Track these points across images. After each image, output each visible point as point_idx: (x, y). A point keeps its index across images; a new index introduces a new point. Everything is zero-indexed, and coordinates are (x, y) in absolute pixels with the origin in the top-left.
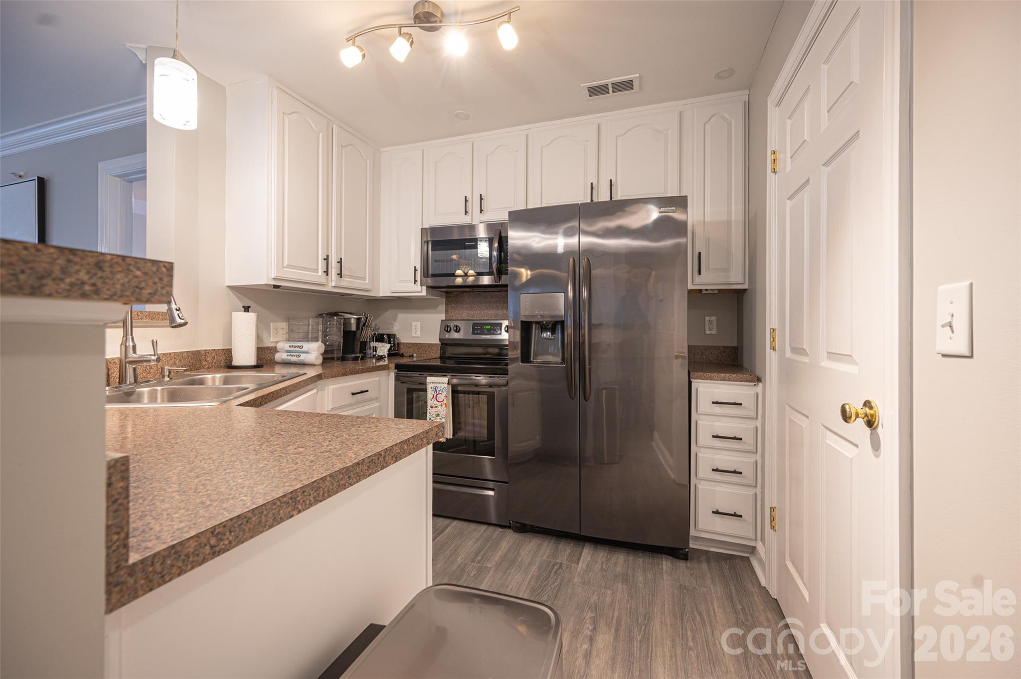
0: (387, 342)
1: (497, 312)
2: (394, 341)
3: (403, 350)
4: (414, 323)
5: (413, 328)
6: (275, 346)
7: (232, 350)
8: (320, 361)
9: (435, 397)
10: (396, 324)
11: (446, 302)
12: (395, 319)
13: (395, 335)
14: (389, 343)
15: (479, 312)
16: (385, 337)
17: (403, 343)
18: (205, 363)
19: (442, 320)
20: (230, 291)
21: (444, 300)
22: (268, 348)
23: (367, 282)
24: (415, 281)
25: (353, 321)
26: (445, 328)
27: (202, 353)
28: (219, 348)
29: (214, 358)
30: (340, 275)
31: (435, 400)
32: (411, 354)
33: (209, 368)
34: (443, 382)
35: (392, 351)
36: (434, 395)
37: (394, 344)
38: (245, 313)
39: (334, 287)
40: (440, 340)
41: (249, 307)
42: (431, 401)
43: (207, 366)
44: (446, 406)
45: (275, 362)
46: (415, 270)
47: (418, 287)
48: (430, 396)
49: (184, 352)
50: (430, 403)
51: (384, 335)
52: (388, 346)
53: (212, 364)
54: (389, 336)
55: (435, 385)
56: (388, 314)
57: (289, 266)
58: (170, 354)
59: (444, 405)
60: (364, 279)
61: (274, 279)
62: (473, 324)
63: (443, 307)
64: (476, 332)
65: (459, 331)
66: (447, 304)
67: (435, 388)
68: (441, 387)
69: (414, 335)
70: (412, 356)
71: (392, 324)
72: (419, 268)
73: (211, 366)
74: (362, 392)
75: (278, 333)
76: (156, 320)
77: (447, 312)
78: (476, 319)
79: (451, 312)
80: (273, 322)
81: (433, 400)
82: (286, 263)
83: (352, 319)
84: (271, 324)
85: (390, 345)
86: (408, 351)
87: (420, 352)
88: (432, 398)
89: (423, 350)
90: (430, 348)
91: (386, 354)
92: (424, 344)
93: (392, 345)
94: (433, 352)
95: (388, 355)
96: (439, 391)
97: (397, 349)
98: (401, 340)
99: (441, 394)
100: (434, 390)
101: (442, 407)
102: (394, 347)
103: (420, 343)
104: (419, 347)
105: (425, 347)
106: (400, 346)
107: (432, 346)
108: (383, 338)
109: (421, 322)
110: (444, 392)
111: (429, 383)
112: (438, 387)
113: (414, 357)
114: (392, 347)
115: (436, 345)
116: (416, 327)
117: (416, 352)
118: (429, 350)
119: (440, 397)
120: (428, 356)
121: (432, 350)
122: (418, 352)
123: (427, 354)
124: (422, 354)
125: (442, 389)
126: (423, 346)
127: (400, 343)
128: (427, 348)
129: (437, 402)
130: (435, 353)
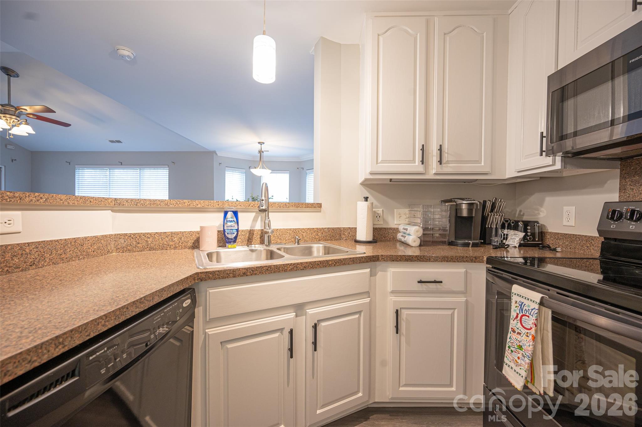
0: (522, 230)
2: (533, 228)
3: (549, 241)
4: (566, 208)
5: (565, 215)
6: (397, 227)
7: (357, 229)
8: (418, 243)
9: (519, 318)
10: (542, 209)
12: (541, 204)
13: (537, 222)
14: (524, 232)
16: (521, 224)
17: (550, 233)
18: (343, 236)
20: (362, 187)
22: (390, 229)
23: (483, 164)
24: (542, 153)
25: (464, 207)
26: (606, 217)
27: (342, 229)
28: (353, 227)
29: (349, 233)
30: (440, 162)
31: (519, 321)
32: (557, 247)
33: (346, 239)
34: (533, 299)
35: (528, 241)
36: (518, 314)
37: (533, 234)
38: (365, 202)
39: (435, 174)
40: (600, 232)
41: (368, 198)
42: (513, 322)
43: (345, 238)
44: (533, 339)
45: (397, 240)
46: (542, 137)
47: (546, 159)
48: (513, 313)
49: (325, 228)
50: (511, 323)
51: (519, 221)
52: (522, 235)
53: (348, 237)
54: (526, 224)
55: (523, 300)
56: (534, 198)
57: (383, 161)
58: (313, 229)
59: (531, 337)
60: (479, 162)
61: (371, 174)
67: (522, 305)
68: (529, 306)
69: (565, 223)
70: (555, 250)
71: (538, 210)
73: (347, 238)
74: (435, 282)
75: (401, 218)
76: (300, 208)
79: (632, 189)
80: (396, 209)
81: (516, 321)
82: (380, 159)
83: (464, 205)
84: (395, 210)
85: (524, 234)
86: (557, 244)
87: (574, 246)
88: (515, 317)
89: (578, 244)
90: (590, 242)
91: (515, 243)
92: (580, 236)
93: (529, 234)
94: (594, 249)
95: (521, 245)
96: (526, 311)
97: (537, 240)
98: (548, 229)
99: (528, 317)
100: (520, 306)
101: (527, 337)
102: (531, 237)
103: (574, 235)
104: (572, 240)
105: (581, 240)
106: (546, 236)
107: (592, 240)
108: (518, 226)
109: (575, 207)
110: (533, 316)
111: (514, 294)
112: (525, 304)
113: (557, 251)
114: (528, 236)
115: (598, 239)
116: (569, 212)
117: (568, 245)
118: (588, 245)
119: (526, 320)
120: (586, 253)
121: (593, 245)
122: (571, 246)
123: (584, 249)
124: (576, 249)
125: (530, 309)
126: (577, 239)
127: (547, 232)
128: (584, 242)
129: (521, 327)
130: (597, 250)
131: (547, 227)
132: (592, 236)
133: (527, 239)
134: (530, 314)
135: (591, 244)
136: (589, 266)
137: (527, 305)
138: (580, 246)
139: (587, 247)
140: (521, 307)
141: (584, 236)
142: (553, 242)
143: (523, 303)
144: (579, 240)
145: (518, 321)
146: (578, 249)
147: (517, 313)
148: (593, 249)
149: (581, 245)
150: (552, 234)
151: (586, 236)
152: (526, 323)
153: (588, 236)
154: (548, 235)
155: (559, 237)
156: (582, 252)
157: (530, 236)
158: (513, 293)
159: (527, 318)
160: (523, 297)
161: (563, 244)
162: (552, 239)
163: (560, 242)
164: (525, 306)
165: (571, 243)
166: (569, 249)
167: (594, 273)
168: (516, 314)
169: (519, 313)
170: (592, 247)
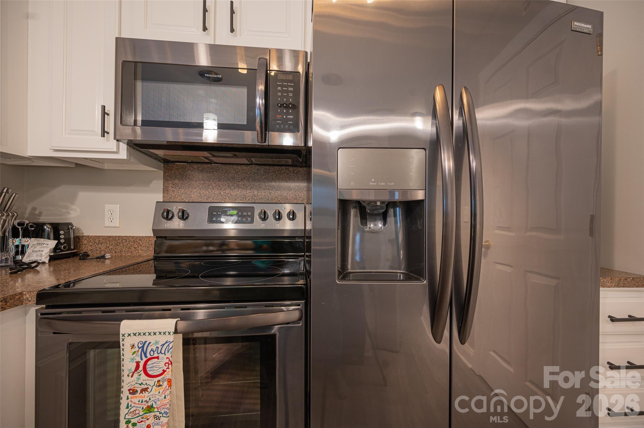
0: (52, 236)
1: (244, 192)
2: (67, 233)
3: (85, 248)
4: (108, 207)
5: (106, 214)
9: (141, 368)
10: (74, 207)
11: (164, 176)
12: (72, 199)
13: (70, 224)
14: (55, 239)
15: (217, 192)
16: (47, 228)
17: (88, 237)
19: (157, 202)
21: (162, 173)
24: (104, 133)
26: (163, 213)
31: (142, 372)
32: (103, 253)
34: (162, 331)
35: (62, 251)
36: (138, 363)
37: (68, 240)
40: (154, 231)
42: (130, 379)
44: (170, 386)
46: (104, 113)
47: (110, 144)
48: (128, 365)
50: (127, 382)
51: (44, 224)
52: (53, 243)
54: (56, 227)
55: (145, 338)
56: (58, 191)
59: (166, 384)
62: (210, 208)
63: (159, 184)
64: (214, 219)
65: (187, 218)
66: (166, 179)
67: (143, 347)
68: (157, 343)
69: (107, 223)
70: (103, 257)
71: (66, 207)
72: (110, 109)
77: (165, 190)
78: (212, 201)
79: (174, 191)
81: (136, 375)
85: (56, 241)
86: (98, 249)
87: (119, 250)
88: (133, 371)
89: (125, 246)
90: (137, 243)
91: (44, 258)
92: (126, 237)
93: (62, 241)
94: (143, 249)
95: (52, 259)
96: (153, 351)
97: (72, 247)
98: (84, 232)
99: (158, 358)
100: (140, 350)
101: (159, 388)
102: (65, 245)
103: (119, 237)
104: (118, 242)
105: (128, 241)
106: (82, 242)
107: (140, 240)
108: (43, 230)
109: (119, 205)
110: (165, 353)
111: (126, 335)
112: (150, 343)
113: (106, 258)
114: (61, 244)
115: (146, 239)
116: (112, 212)
117: (112, 249)
118: (136, 246)
119: (154, 365)
120: (133, 255)
121: (141, 245)
122: (116, 250)
123: (131, 252)
124: (122, 252)
125: (159, 346)
126: (124, 241)
127: (82, 236)
128: (131, 244)
129: (147, 378)
130: (145, 250)
131: (81, 230)
132: (140, 237)
133: (60, 249)
134: (161, 352)
135: (139, 245)
136: (137, 268)
137: (154, 342)
138: (127, 249)
139: (135, 248)
140: (143, 350)
141: (131, 237)
142: (92, 248)
143: (146, 342)
144: (126, 242)
145: (140, 374)
146: (124, 251)
147: (136, 362)
148: (141, 249)
149: (128, 247)
150: (91, 238)
151: (134, 237)
152: (155, 368)
153: (136, 236)
154: (85, 240)
155: (100, 241)
156: (129, 254)
157: (64, 243)
158: (123, 335)
159: (156, 360)
160: (144, 334)
161: (106, 248)
162: (91, 244)
163: (102, 247)
164: (151, 344)
165: (116, 246)
166: (114, 254)
167: (143, 274)
168: (135, 364)
169: (141, 361)
170: (140, 248)
